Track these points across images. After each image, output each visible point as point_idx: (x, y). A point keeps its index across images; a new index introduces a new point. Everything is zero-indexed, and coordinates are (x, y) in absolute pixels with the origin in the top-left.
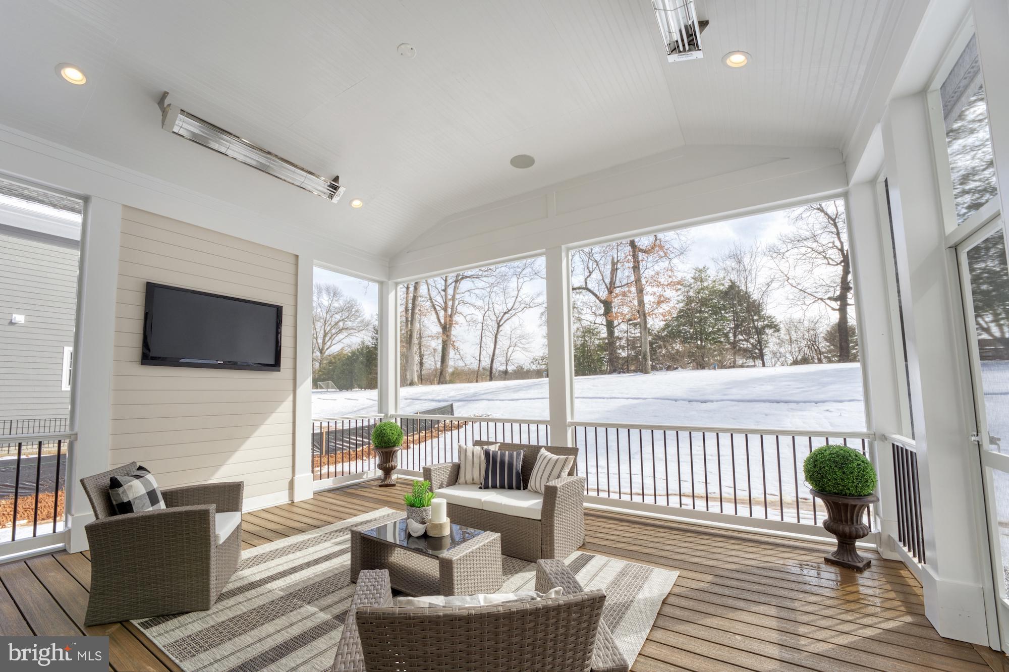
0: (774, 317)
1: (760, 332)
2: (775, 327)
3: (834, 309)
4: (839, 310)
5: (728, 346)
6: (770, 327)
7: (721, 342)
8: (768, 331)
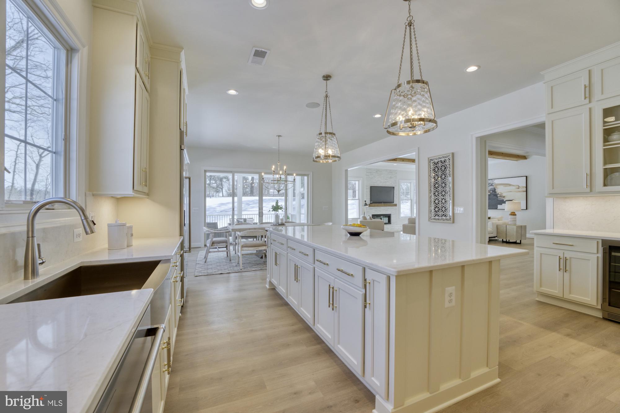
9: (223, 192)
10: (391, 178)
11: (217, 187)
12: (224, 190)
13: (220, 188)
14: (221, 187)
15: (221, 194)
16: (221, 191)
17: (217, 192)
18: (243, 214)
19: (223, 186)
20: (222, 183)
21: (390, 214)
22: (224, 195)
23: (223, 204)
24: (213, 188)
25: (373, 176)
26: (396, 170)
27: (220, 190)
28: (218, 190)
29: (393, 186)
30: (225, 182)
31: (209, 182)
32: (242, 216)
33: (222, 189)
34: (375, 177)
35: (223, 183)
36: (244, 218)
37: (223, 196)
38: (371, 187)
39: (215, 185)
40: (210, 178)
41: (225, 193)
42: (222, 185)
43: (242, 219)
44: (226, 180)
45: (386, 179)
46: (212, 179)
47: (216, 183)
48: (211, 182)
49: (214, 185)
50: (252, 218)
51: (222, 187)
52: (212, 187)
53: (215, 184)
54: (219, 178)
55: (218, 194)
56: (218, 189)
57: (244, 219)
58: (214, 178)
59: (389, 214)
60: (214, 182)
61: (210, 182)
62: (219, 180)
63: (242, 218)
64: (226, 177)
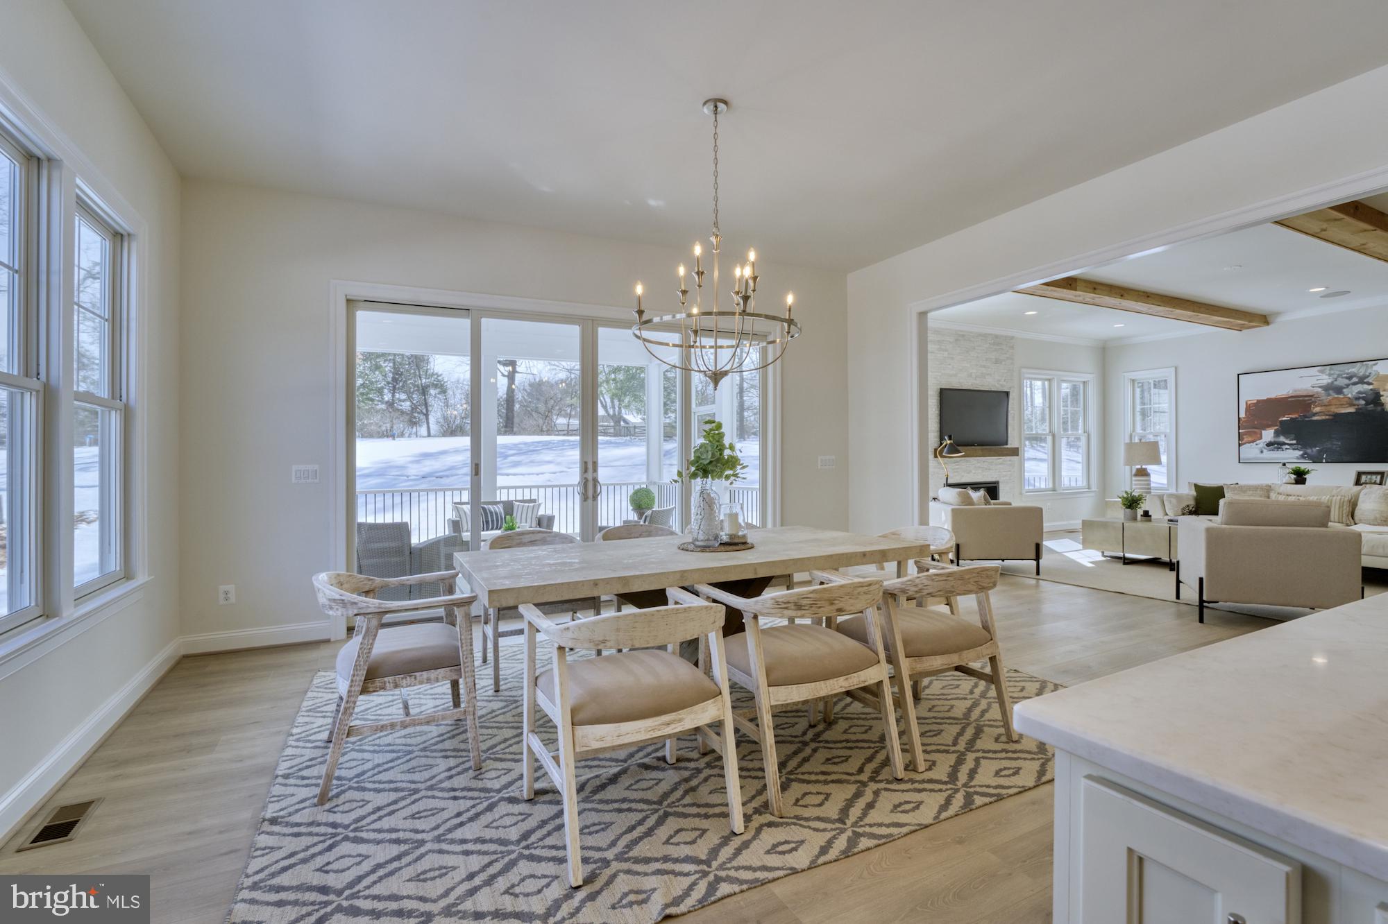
0: (441, 375)
1: (424, 391)
2: (442, 388)
3: (503, 375)
4: (508, 376)
5: (383, 406)
6: (436, 386)
7: (372, 400)
8: (432, 392)
9: (431, 425)
10: (997, 362)
11: (413, 409)
12: (432, 419)
13: (422, 413)
14: (424, 411)
15: (423, 430)
16: (424, 420)
17: (413, 423)
18: (499, 484)
19: (430, 409)
20: (425, 399)
21: (997, 483)
22: (432, 432)
23: (427, 456)
24: (402, 412)
25: (946, 354)
26: (1012, 338)
27: (422, 417)
28: (415, 418)
29: (1006, 390)
30: (435, 397)
31: (390, 396)
32: (498, 492)
33: (427, 415)
34: (952, 358)
35: (431, 400)
36: (504, 498)
37: (429, 435)
38: (942, 390)
39: (406, 406)
40: (394, 387)
41: (433, 427)
42: (426, 405)
43: (496, 503)
44: (438, 390)
45: (984, 367)
46: (399, 389)
47: (410, 398)
48: (397, 396)
49: (403, 404)
50: (534, 501)
51: (427, 410)
52: (399, 410)
53: (408, 403)
54: (418, 386)
55: (415, 428)
56: (417, 415)
57: (504, 503)
58: (403, 386)
59: (994, 483)
60: (403, 396)
61: (393, 396)
62: (418, 390)
63: (498, 499)
64: (437, 385)
